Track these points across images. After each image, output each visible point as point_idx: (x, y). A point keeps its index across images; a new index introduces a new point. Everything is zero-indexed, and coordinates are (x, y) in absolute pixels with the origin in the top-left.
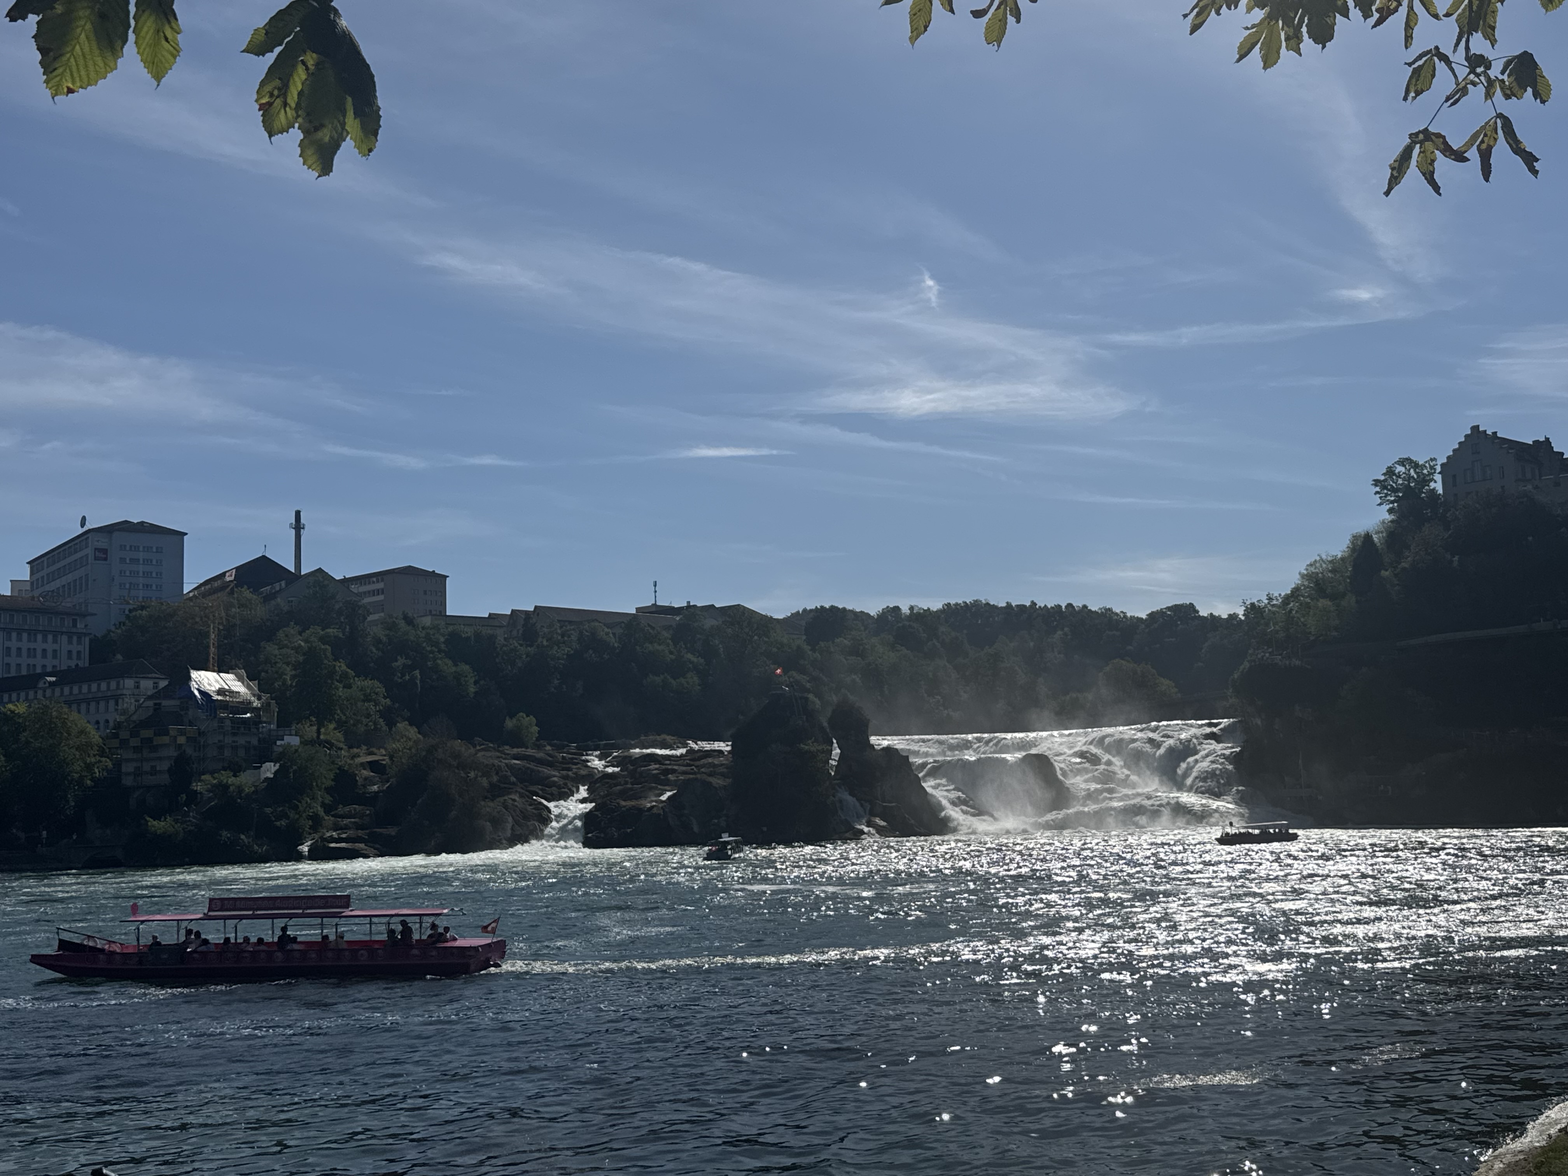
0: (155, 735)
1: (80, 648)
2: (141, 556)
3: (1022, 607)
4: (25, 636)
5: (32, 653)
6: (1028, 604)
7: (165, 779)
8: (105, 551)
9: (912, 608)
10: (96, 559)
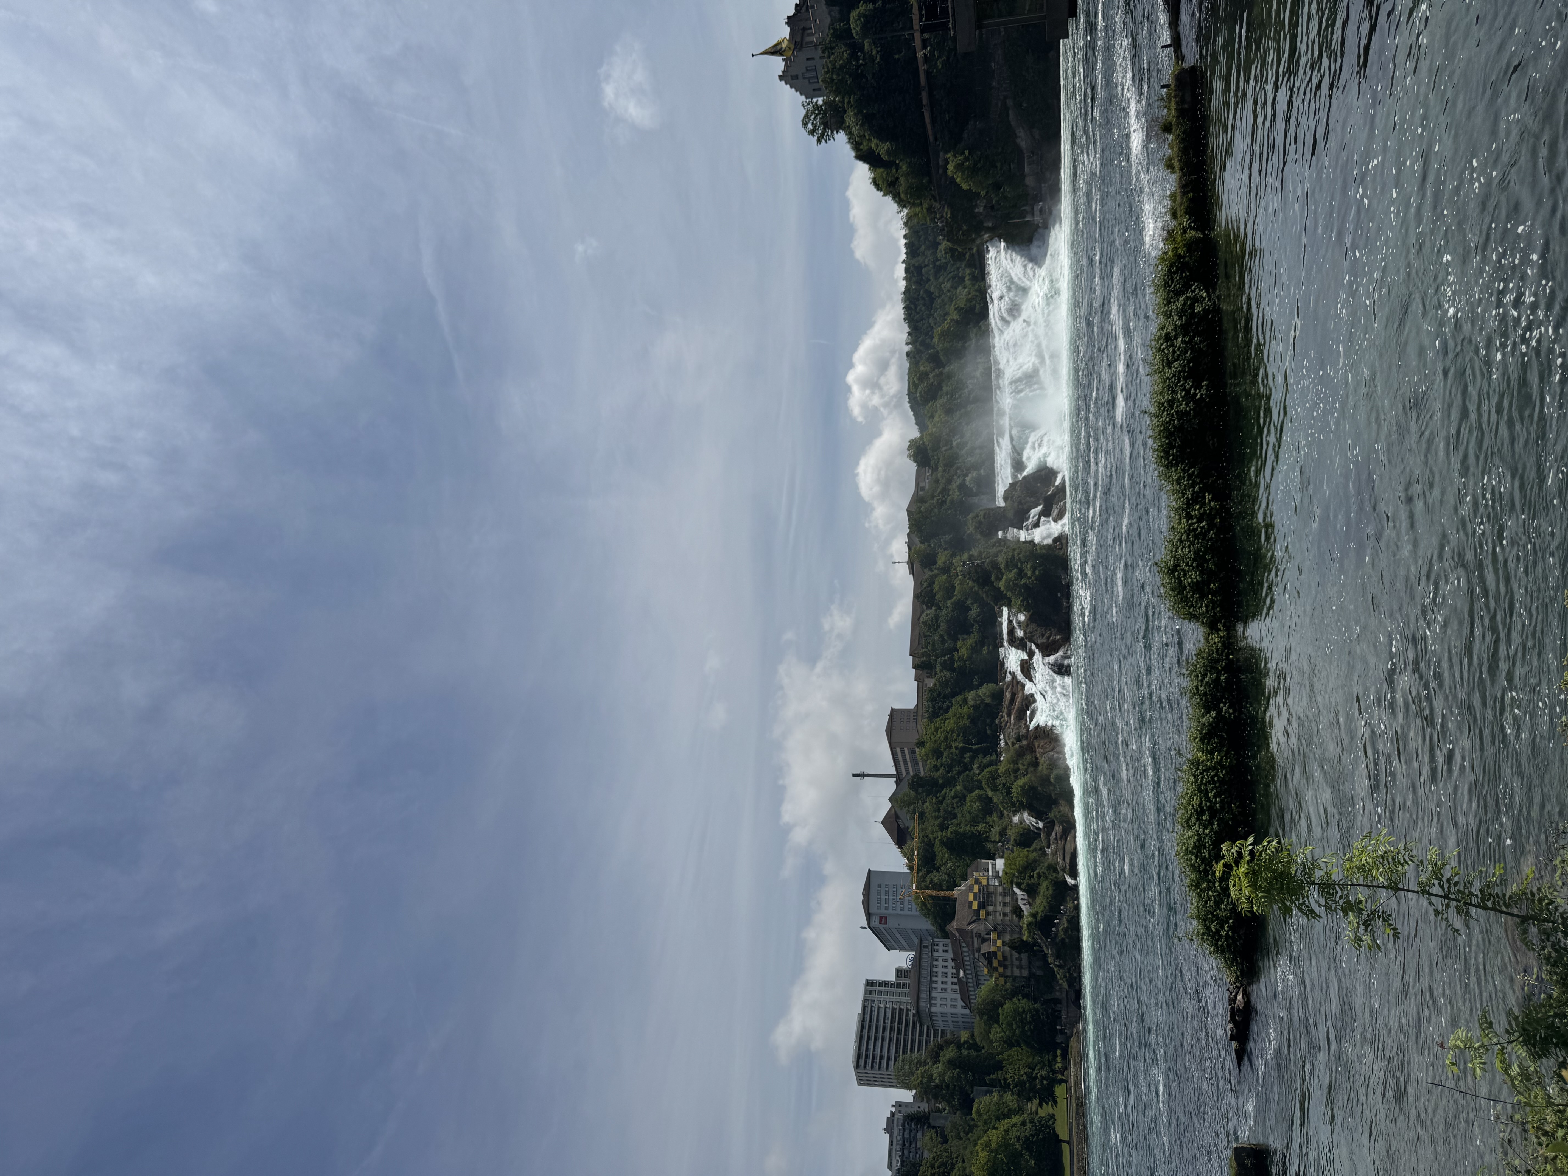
0: (996, 958)
2: (883, 897)
3: (907, 270)
6: (904, 265)
7: (1025, 956)
8: (881, 918)
9: (907, 344)
10: (886, 923)
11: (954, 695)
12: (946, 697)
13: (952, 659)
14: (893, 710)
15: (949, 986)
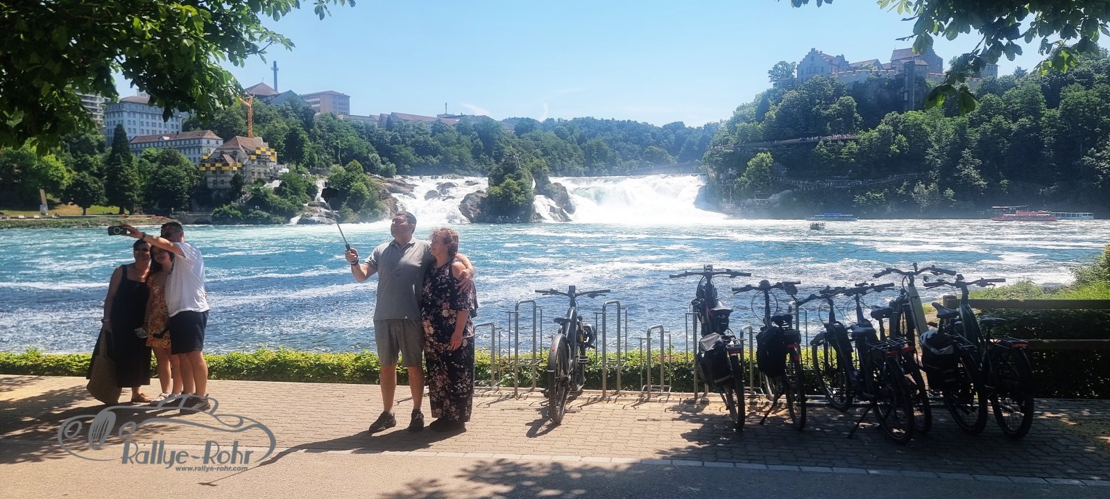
0: (221, 166)
1: (178, 123)
4: (150, 116)
5: (154, 125)
7: (228, 185)
11: (372, 143)
12: (370, 137)
13: (398, 143)
14: (348, 97)
15: (145, 128)
